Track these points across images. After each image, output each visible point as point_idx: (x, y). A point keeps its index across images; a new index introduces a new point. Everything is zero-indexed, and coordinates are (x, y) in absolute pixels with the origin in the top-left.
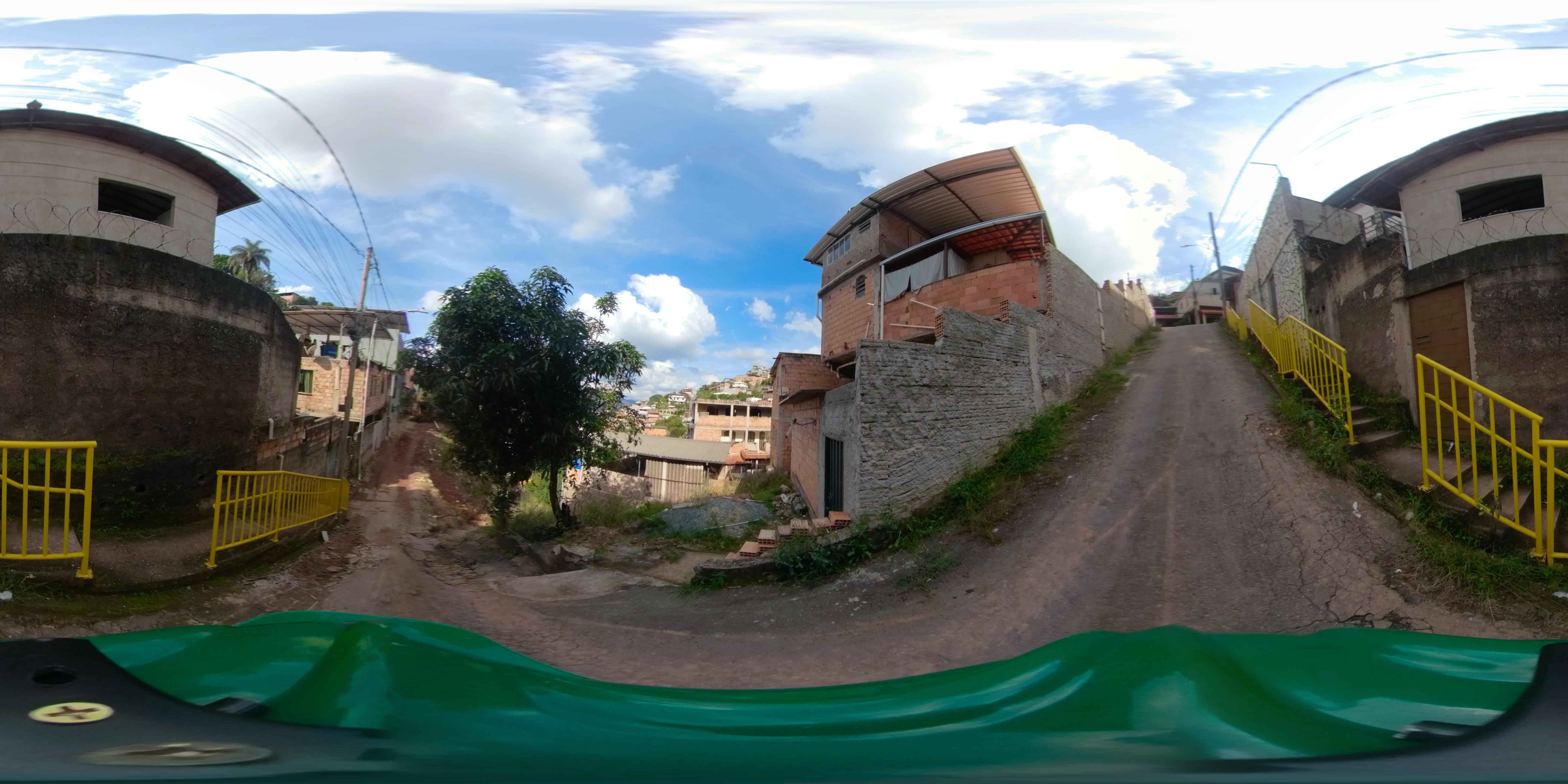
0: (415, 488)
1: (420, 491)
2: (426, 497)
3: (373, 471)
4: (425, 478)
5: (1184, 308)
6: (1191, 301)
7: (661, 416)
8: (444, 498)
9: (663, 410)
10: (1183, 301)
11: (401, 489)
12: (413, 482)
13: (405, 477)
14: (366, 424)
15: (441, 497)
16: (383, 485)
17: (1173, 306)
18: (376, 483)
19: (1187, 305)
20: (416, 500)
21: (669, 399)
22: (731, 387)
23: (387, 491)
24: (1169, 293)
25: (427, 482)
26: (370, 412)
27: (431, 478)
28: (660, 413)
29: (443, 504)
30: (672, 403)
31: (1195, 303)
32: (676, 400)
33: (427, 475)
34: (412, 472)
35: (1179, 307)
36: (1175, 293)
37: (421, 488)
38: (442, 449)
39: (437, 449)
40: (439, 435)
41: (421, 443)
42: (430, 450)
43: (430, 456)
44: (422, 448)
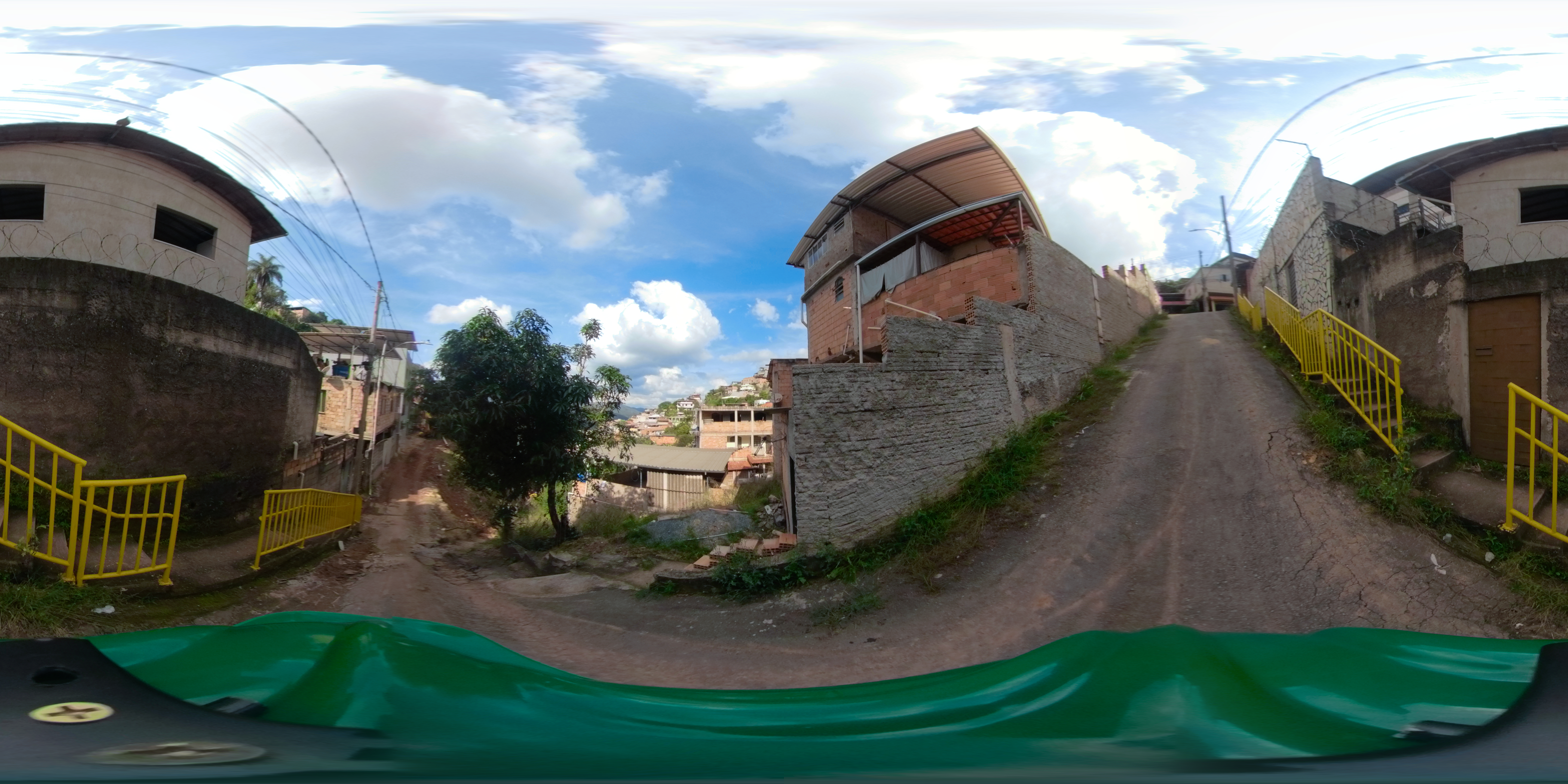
0: (424, 503)
1: (429, 506)
2: (435, 511)
3: (383, 487)
4: (434, 493)
5: (1192, 295)
6: (1199, 288)
7: (671, 424)
8: (452, 512)
9: (672, 417)
10: (1192, 288)
11: (411, 504)
12: (422, 497)
13: (414, 493)
14: (376, 442)
15: (450, 511)
16: (393, 500)
17: (1181, 292)
18: (386, 498)
19: (1196, 291)
20: (425, 514)
21: (678, 406)
22: (739, 390)
23: (397, 505)
24: (1175, 280)
25: (436, 497)
26: (379, 431)
27: (439, 493)
28: (669, 421)
29: (452, 517)
30: (681, 410)
31: (1204, 289)
32: (685, 406)
33: (436, 490)
34: (421, 487)
35: (1187, 293)
36: (1183, 280)
37: (430, 503)
38: (451, 464)
39: (446, 464)
40: (448, 452)
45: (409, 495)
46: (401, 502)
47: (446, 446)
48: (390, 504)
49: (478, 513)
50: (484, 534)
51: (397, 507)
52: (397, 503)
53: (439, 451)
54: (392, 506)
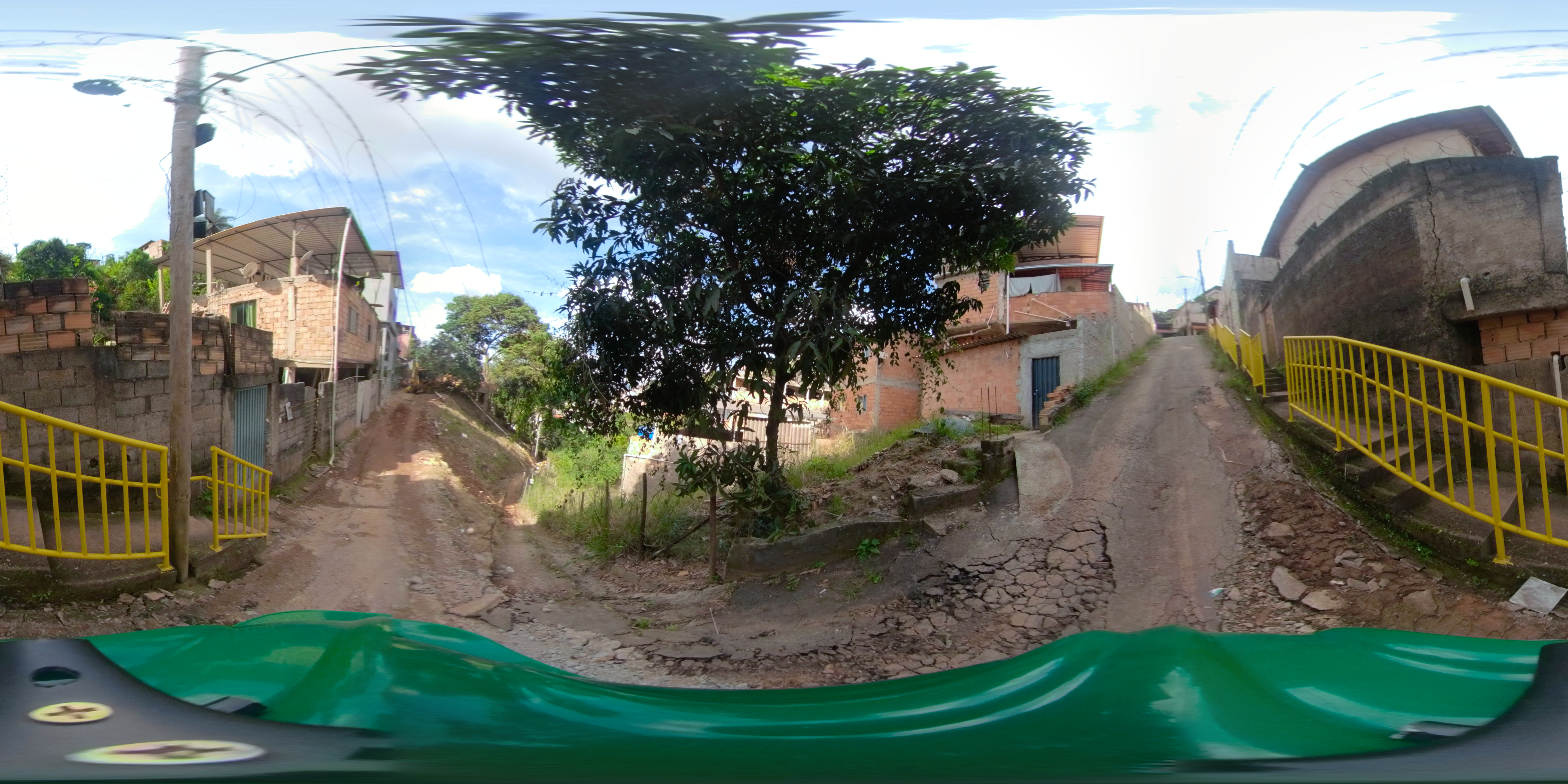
3: (355, 449)
4: (437, 460)
8: (470, 492)
10: (1178, 318)
12: (420, 466)
13: (408, 460)
15: (466, 489)
16: (371, 473)
17: (1170, 321)
18: (359, 470)
19: (1182, 320)
20: (429, 497)
23: (376, 485)
24: (1167, 311)
25: (441, 465)
27: (444, 460)
29: (469, 500)
31: (1188, 319)
33: (439, 455)
34: (415, 451)
35: (1175, 322)
36: (1172, 311)
38: (449, 423)
39: (444, 422)
40: (444, 407)
41: (423, 414)
42: (435, 423)
43: (436, 429)
44: (426, 420)
45: (399, 464)
46: (385, 477)
47: (441, 400)
48: (365, 482)
49: (488, 486)
50: (506, 519)
51: (378, 487)
52: (378, 480)
53: (433, 406)
54: (366, 486)
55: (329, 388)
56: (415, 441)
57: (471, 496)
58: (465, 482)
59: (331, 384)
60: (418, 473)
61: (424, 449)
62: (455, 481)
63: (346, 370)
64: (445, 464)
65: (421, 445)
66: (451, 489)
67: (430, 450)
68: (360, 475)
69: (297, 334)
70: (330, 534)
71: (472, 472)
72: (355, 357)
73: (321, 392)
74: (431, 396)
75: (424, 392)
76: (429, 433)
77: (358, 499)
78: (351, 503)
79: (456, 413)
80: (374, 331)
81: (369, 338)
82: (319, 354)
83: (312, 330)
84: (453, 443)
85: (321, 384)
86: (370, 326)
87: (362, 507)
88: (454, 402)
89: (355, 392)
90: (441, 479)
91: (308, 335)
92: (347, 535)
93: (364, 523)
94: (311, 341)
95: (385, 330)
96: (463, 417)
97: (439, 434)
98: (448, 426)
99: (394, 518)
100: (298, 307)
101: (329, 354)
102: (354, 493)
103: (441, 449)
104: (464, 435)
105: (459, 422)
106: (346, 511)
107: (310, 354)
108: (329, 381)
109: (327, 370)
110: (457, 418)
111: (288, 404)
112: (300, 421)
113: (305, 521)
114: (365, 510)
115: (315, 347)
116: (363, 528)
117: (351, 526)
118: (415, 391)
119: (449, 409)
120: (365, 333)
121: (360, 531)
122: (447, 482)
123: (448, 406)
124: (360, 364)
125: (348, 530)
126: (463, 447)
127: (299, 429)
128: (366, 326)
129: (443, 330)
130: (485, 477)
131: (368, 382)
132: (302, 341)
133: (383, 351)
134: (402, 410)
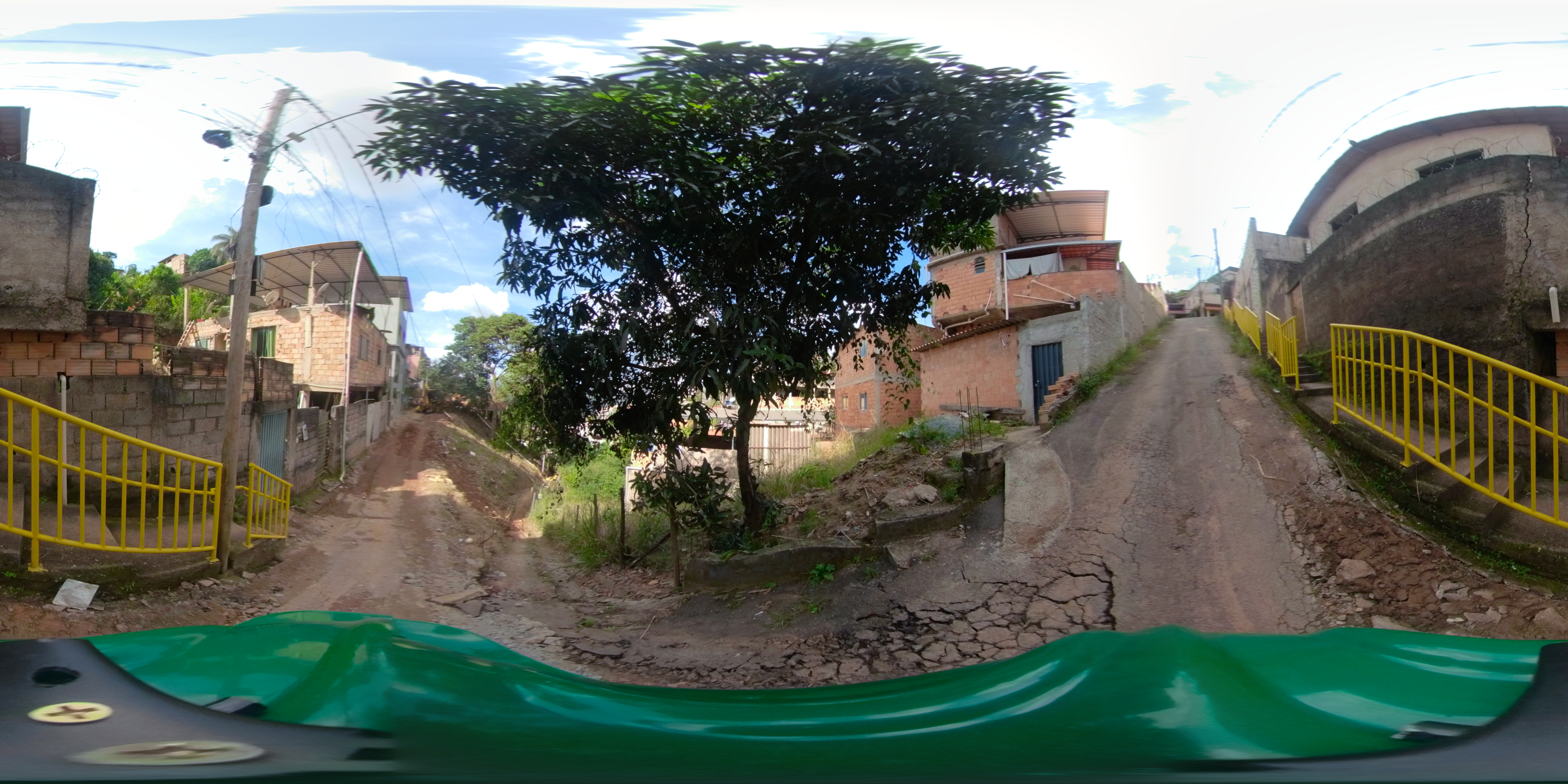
0: (429, 493)
1: (439, 497)
2: (448, 506)
3: (364, 467)
4: (442, 477)
5: (1191, 304)
6: (1199, 299)
8: (473, 506)
10: (1190, 299)
11: (407, 495)
12: (424, 484)
13: (412, 477)
14: (352, 398)
15: (469, 504)
16: (379, 489)
17: (1181, 303)
18: (367, 486)
19: (1194, 301)
20: (432, 511)
23: (384, 498)
24: (1179, 292)
25: (445, 482)
27: (450, 477)
29: (472, 514)
31: (1201, 301)
33: (445, 473)
34: (422, 469)
35: (1187, 303)
36: (1184, 292)
38: (457, 441)
39: (451, 441)
40: (452, 426)
41: (431, 434)
42: (443, 442)
43: (444, 448)
44: (434, 439)
45: (405, 480)
46: (391, 492)
47: (449, 420)
48: (373, 496)
49: (495, 502)
50: (512, 533)
51: (384, 501)
52: (385, 494)
53: (441, 425)
54: (374, 500)
55: (341, 411)
56: (422, 459)
57: (475, 510)
58: (469, 497)
59: (343, 408)
60: (423, 489)
61: (430, 467)
62: (459, 496)
63: (357, 394)
64: (450, 481)
65: (427, 463)
66: (454, 503)
67: (436, 468)
68: (368, 491)
69: (313, 360)
70: (339, 539)
71: (480, 488)
72: (366, 382)
73: (333, 415)
74: (440, 415)
75: (434, 412)
76: (436, 452)
77: (366, 511)
78: (359, 514)
79: (464, 432)
80: (384, 356)
81: (379, 363)
82: (332, 379)
83: (326, 357)
84: (461, 461)
85: (334, 407)
86: (379, 351)
87: (369, 518)
88: (462, 421)
89: (365, 414)
90: (445, 494)
91: (322, 362)
92: (355, 541)
93: (371, 531)
94: (325, 367)
95: (394, 353)
96: (471, 436)
97: (447, 453)
98: (456, 445)
99: (397, 527)
100: (314, 335)
101: (342, 380)
102: (362, 505)
103: (448, 467)
104: (472, 453)
105: (468, 441)
106: (355, 521)
107: (324, 380)
108: (341, 404)
109: (340, 394)
110: (465, 437)
111: (304, 427)
112: (315, 441)
113: (318, 529)
114: (372, 521)
115: (329, 373)
116: (369, 535)
117: (359, 533)
118: (424, 411)
119: (458, 428)
120: (375, 358)
121: (365, 537)
122: (450, 498)
123: (457, 425)
124: (370, 387)
125: (355, 536)
126: (471, 464)
127: (313, 449)
128: (376, 351)
129: (451, 351)
130: (493, 493)
131: (378, 404)
132: (317, 367)
133: (392, 374)
134: (411, 430)
